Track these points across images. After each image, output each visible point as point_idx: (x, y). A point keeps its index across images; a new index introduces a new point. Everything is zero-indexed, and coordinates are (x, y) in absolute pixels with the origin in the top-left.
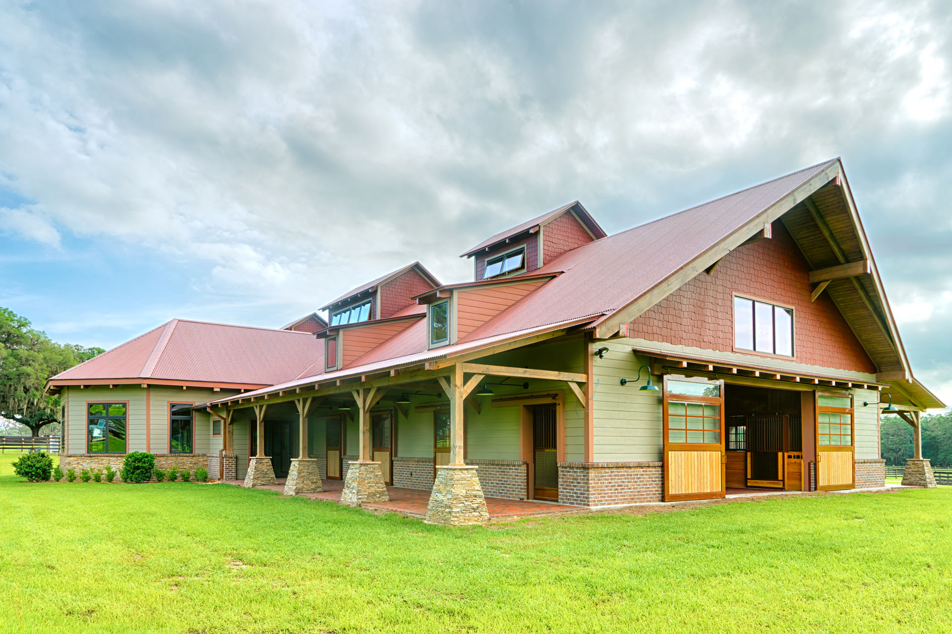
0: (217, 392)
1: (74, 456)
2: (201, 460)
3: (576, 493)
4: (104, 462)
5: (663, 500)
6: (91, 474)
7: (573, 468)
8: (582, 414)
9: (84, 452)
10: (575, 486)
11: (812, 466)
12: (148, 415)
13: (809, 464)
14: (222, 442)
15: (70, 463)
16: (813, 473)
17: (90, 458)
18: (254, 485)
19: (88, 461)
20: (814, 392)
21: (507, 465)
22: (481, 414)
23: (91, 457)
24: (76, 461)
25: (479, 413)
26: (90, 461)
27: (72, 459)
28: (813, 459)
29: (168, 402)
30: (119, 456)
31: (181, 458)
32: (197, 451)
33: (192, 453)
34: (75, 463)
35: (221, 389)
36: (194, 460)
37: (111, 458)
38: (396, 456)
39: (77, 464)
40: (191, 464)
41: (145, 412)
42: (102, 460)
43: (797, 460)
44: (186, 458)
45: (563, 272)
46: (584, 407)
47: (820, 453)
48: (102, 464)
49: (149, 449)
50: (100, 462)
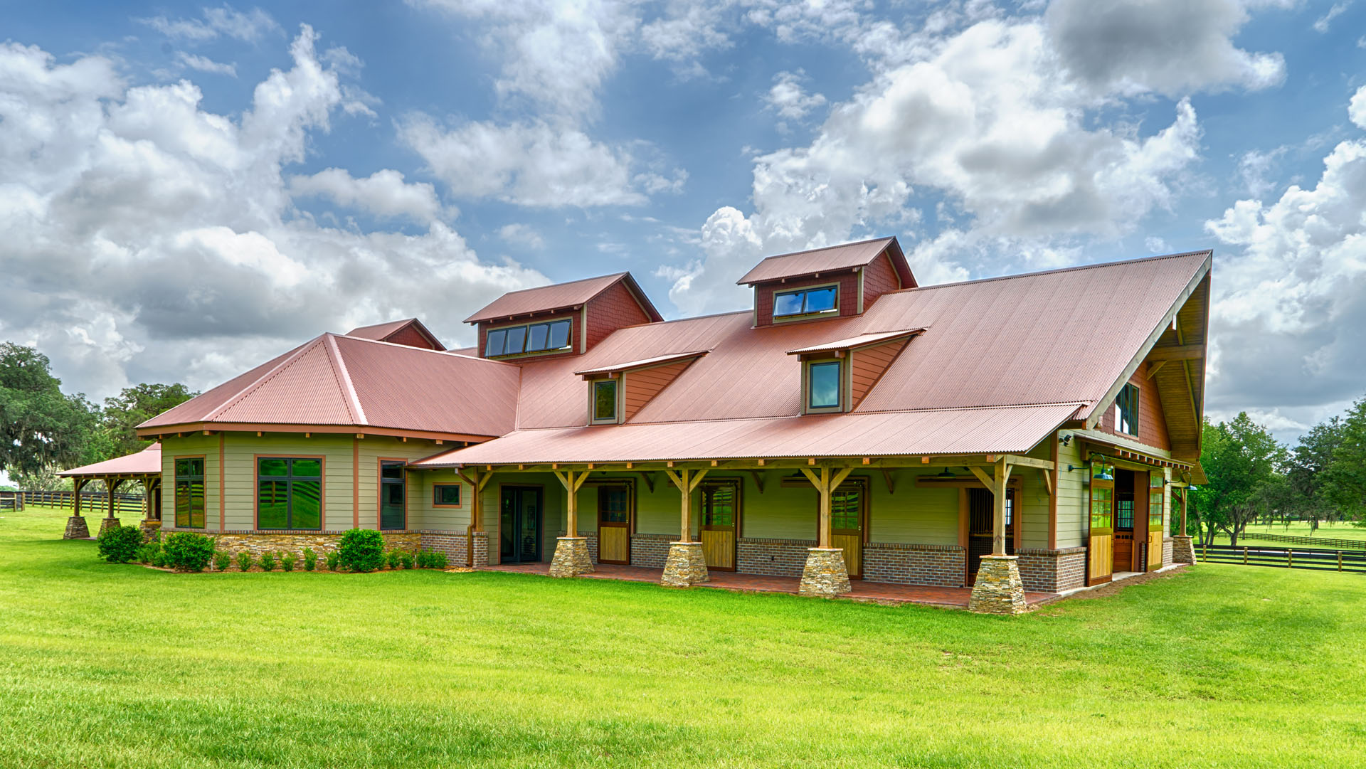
0: (439, 445)
1: (235, 533)
2: (414, 538)
3: (1038, 580)
4: (285, 542)
5: (1086, 584)
6: (275, 561)
7: (1035, 555)
8: (1046, 501)
9: (251, 528)
10: (1037, 573)
11: (1143, 546)
12: (356, 476)
13: (1140, 545)
14: (469, 515)
15: (228, 543)
16: (1143, 554)
17: (262, 537)
18: (574, 574)
19: (258, 541)
20: (1148, 473)
21: (939, 551)
22: (894, 493)
23: (264, 534)
24: (237, 540)
25: (892, 492)
26: (261, 541)
27: (231, 537)
28: (1144, 539)
29: (378, 458)
30: (310, 534)
31: (393, 536)
32: (410, 527)
33: (404, 529)
34: (236, 543)
35: (444, 441)
36: (406, 539)
37: (296, 537)
38: (741, 536)
39: (240, 545)
40: (403, 544)
41: (351, 473)
42: (282, 539)
43: (1126, 541)
44: (397, 536)
45: (922, 330)
46: (1049, 494)
47: (1150, 534)
48: (281, 545)
49: (356, 524)
50: (279, 542)
